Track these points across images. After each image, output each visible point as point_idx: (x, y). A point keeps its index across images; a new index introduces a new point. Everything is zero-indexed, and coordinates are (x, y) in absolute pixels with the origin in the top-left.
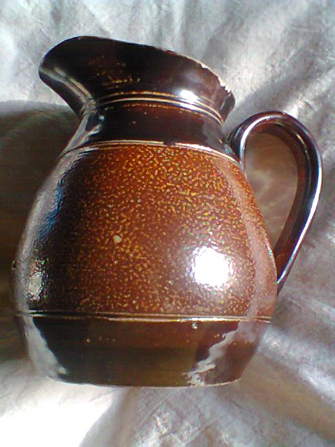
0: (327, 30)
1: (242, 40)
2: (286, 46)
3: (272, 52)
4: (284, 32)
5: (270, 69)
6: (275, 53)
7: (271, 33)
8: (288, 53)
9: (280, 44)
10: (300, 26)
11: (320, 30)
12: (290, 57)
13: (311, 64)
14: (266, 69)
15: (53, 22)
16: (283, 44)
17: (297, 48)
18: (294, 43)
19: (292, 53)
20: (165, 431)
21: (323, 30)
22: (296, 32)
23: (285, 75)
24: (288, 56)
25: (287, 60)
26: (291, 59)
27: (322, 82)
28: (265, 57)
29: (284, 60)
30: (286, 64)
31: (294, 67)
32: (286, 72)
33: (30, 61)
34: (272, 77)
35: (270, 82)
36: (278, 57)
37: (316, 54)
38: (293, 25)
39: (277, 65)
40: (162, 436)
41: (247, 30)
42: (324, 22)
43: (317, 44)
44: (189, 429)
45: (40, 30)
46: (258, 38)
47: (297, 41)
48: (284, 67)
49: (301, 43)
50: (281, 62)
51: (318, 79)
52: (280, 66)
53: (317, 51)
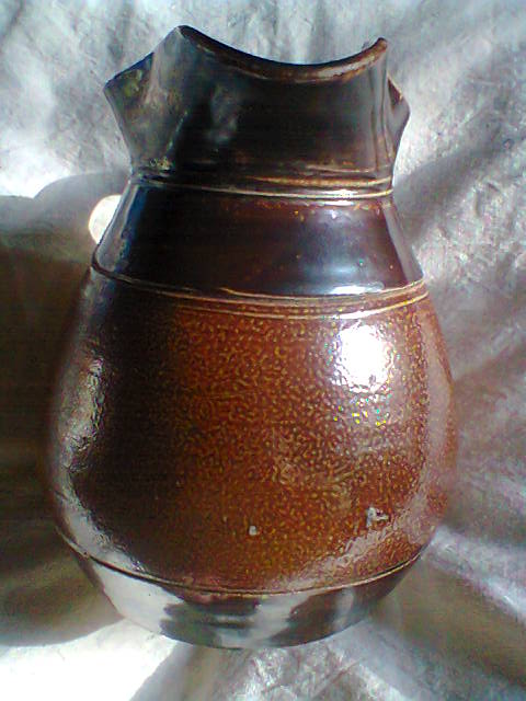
0: (520, 83)
2: (458, 105)
3: (437, 113)
4: (457, 85)
5: (435, 138)
6: (442, 115)
7: (437, 86)
8: (463, 115)
9: (451, 101)
10: (480, 78)
11: (510, 84)
12: (464, 122)
13: (497, 131)
14: (430, 138)
15: (110, 60)
16: (455, 102)
17: (475, 109)
18: (471, 102)
19: (468, 116)
20: (271, 682)
21: (514, 84)
22: (474, 86)
23: (457, 146)
24: (461, 121)
25: (460, 126)
26: (467, 123)
27: (513, 154)
28: (429, 119)
29: (456, 125)
30: (460, 131)
31: (471, 135)
32: (460, 143)
33: (74, 116)
34: (438, 150)
35: (435, 156)
36: (447, 120)
37: (503, 117)
38: (469, 76)
39: (446, 132)
40: (267, 691)
42: (515, 72)
43: (505, 103)
44: (310, 677)
45: (92, 72)
47: (476, 98)
48: (456, 136)
49: (481, 101)
50: (451, 128)
51: (508, 152)
52: (449, 133)
53: (505, 113)
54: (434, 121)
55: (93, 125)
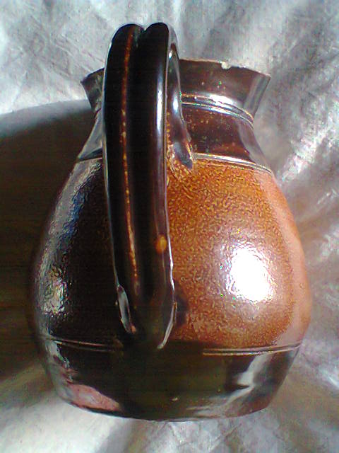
0: (329, 19)
1: (244, 31)
2: (288, 35)
3: (273, 42)
4: (286, 22)
5: (272, 60)
6: (276, 44)
7: (272, 23)
8: (290, 43)
9: (282, 34)
10: (302, 16)
11: (322, 19)
12: (292, 47)
13: (314, 54)
14: (268, 60)
15: (44, 7)
16: (285, 34)
17: (299, 38)
18: (296, 33)
19: (294, 43)
20: (182, 440)
21: (325, 19)
22: (298, 21)
23: (286, 66)
24: (289, 47)
25: (289, 50)
26: (293, 49)
27: (325, 72)
28: (268, 47)
29: (286, 50)
30: (288, 54)
31: (296, 57)
32: (288, 63)
33: (21, 49)
34: (274, 68)
36: (280, 47)
37: (318, 43)
38: (294, 15)
39: (279, 56)
40: (180, 446)
41: (249, 21)
42: (325, 11)
43: (319, 33)
44: (208, 438)
45: (31, 17)
46: (260, 29)
47: (299, 30)
48: (286, 57)
49: (303, 32)
50: (283, 53)
51: (322, 70)
52: (282, 56)
53: (319, 41)
54: (271, 48)
55: (35, 55)
